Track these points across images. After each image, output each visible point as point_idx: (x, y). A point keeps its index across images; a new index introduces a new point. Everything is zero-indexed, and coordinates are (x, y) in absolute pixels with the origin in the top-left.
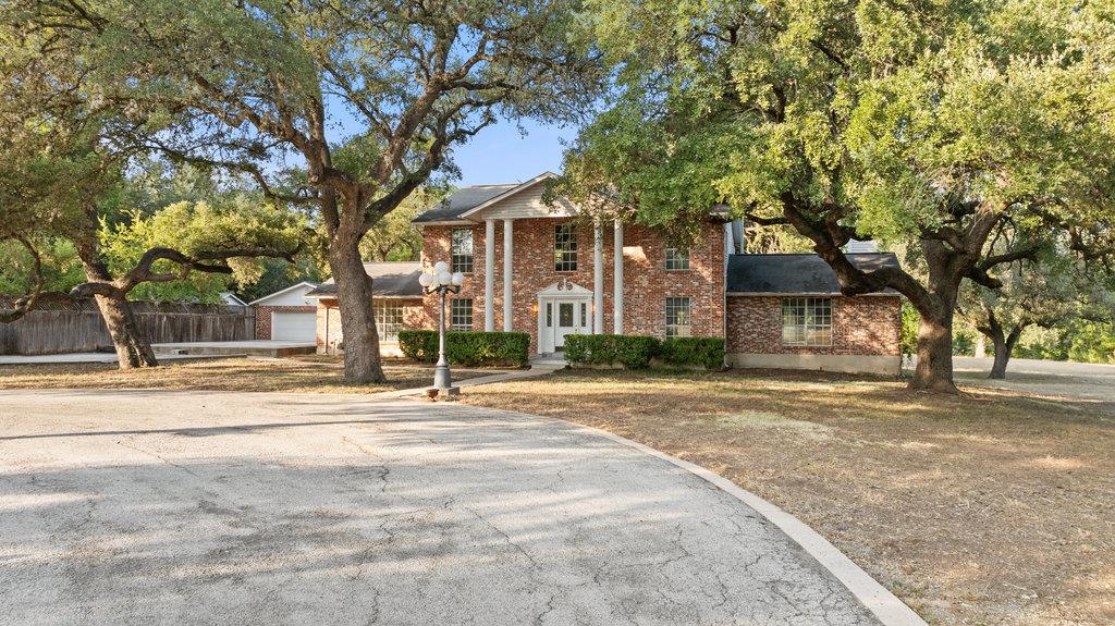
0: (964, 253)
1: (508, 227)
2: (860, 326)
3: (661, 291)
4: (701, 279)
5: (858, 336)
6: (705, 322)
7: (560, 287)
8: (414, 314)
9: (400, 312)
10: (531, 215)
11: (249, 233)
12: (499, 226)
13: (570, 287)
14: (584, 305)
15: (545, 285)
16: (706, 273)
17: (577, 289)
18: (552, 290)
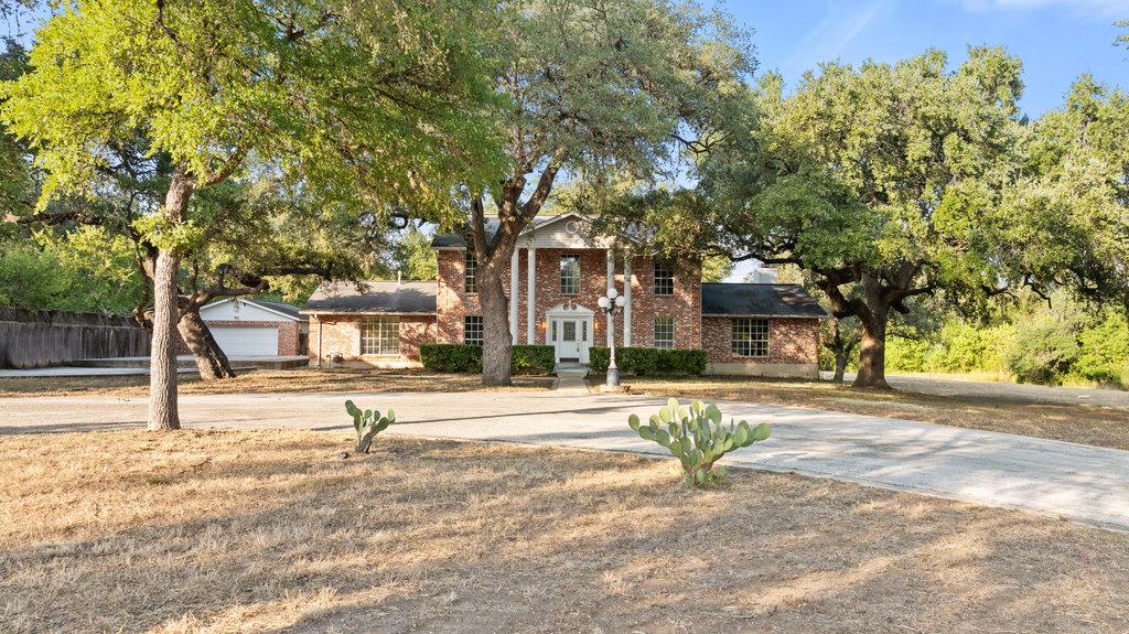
0: (897, 288)
1: (531, 254)
2: (790, 341)
3: (652, 312)
4: (684, 303)
5: (790, 348)
6: (686, 338)
7: (566, 307)
8: (411, 330)
9: (397, 328)
10: (554, 246)
11: (300, 253)
12: (523, 253)
13: (574, 308)
14: (585, 323)
15: (552, 305)
16: (688, 299)
17: (580, 309)
18: (559, 309)
